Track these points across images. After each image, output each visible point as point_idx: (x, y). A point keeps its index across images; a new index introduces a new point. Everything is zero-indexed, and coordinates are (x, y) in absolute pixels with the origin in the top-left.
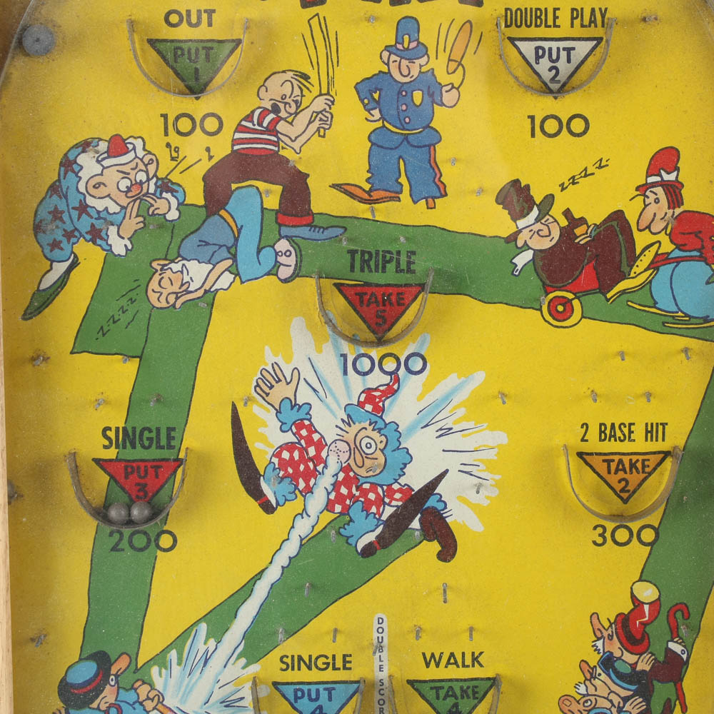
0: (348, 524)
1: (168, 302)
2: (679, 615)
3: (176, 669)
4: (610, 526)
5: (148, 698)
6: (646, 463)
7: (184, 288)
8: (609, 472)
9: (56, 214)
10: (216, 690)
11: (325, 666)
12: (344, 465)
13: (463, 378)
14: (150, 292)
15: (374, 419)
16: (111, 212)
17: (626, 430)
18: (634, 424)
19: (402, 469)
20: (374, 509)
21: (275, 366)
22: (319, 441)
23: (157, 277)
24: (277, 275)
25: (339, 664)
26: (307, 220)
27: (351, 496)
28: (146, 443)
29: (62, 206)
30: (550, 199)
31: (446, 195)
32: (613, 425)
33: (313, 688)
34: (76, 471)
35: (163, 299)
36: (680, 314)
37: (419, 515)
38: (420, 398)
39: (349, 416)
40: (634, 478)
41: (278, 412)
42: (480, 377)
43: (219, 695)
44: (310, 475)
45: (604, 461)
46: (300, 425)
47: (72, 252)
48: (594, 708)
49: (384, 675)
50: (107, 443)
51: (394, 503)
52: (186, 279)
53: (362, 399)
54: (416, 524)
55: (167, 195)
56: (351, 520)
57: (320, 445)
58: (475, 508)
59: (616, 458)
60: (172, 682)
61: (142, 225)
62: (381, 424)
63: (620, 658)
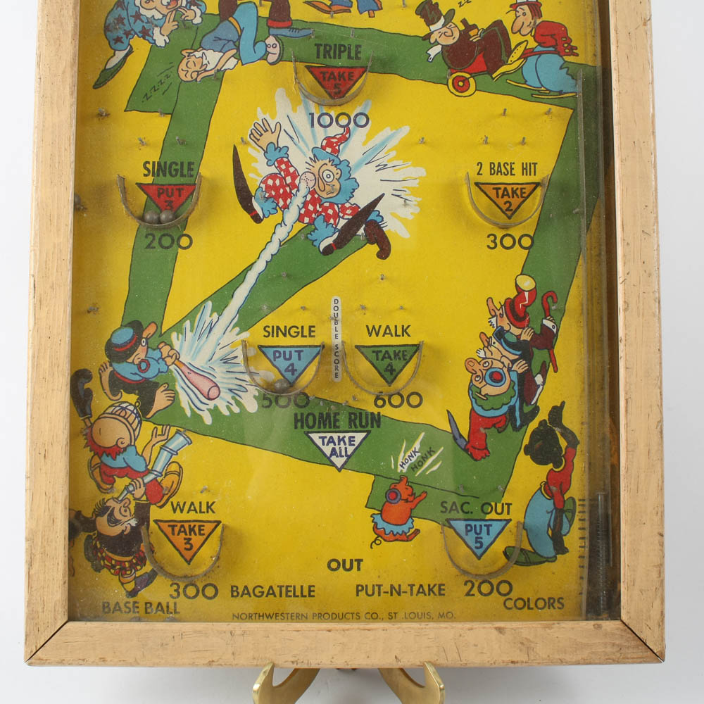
0: (314, 232)
1: (192, 78)
2: (550, 300)
3: (189, 334)
4: (499, 234)
5: (169, 356)
6: (524, 191)
7: (203, 68)
8: (498, 197)
9: (120, 20)
10: (217, 350)
11: (296, 334)
12: (311, 190)
13: (394, 131)
14: (180, 69)
15: (332, 158)
16: (156, 18)
17: (508, 168)
18: (514, 163)
19: (352, 193)
20: (332, 221)
21: (264, 121)
22: (294, 172)
23: (185, 61)
24: (266, 60)
25: (306, 332)
26: (287, 23)
27: (316, 211)
28: (174, 173)
29: (124, 14)
30: (451, 13)
31: (382, 9)
32: (499, 163)
33: (287, 350)
34: (124, 190)
35: (189, 75)
36: (543, 89)
37: (364, 226)
38: (364, 144)
39: (315, 156)
40: (515, 201)
41: (266, 152)
42: (406, 130)
43: (219, 354)
44: (287, 196)
45: (494, 189)
46: (280, 162)
47: (129, 44)
48: (491, 368)
49: (338, 341)
50: (146, 172)
51: (346, 217)
52: (205, 62)
53: (324, 144)
54: (361, 231)
55: (194, 8)
56: (316, 229)
57: (294, 176)
58: (404, 221)
59: (503, 187)
60: (186, 344)
61: (176, 27)
62: (337, 162)
63: (508, 331)
